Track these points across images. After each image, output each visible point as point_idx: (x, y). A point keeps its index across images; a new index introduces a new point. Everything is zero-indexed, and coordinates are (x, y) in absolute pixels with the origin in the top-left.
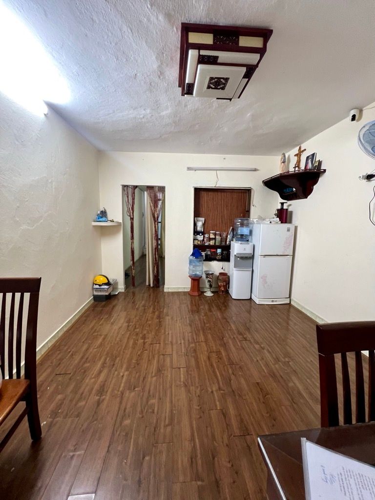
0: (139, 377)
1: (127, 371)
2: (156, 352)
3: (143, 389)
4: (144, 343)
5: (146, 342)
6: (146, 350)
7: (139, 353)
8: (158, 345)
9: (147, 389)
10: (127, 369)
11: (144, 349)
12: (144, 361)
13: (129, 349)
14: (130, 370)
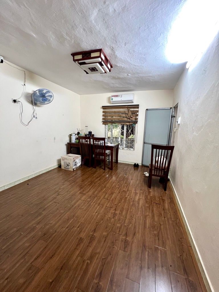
0: (121, 194)
1: (126, 197)
2: (110, 202)
3: (120, 190)
4: (115, 210)
5: (114, 210)
6: (116, 204)
7: (120, 204)
8: (107, 206)
9: (119, 190)
10: (126, 198)
11: (117, 205)
12: (118, 199)
13: (126, 208)
14: (125, 197)
